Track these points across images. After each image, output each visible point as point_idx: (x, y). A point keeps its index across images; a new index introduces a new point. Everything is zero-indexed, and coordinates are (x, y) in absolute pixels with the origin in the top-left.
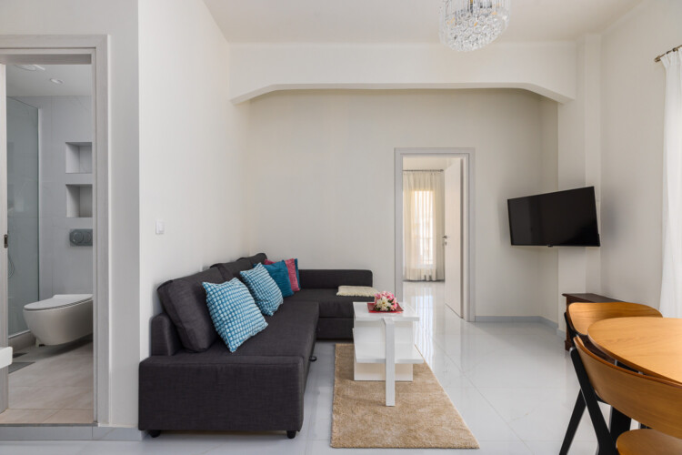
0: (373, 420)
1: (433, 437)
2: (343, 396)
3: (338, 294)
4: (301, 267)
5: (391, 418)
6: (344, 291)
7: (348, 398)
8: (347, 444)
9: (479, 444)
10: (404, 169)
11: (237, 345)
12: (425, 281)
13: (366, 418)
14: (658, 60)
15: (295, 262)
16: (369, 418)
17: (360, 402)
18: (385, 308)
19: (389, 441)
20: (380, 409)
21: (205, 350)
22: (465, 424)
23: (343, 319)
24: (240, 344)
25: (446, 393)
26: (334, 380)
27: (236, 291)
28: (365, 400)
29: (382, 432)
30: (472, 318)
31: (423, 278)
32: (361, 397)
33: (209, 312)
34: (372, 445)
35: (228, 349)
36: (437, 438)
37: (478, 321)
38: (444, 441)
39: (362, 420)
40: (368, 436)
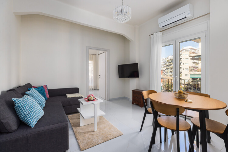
0: (92, 137)
1: (111, 136)
2: (79, 133)
3: (67, 97)
4: (49, 88)
5: (97, 134)
6: (69, 96)
7: (80, 133)
8: (87, 148)
9: (123, 133)
10: (89, 53)
11: (35, 124)
12: (91, 90)
13: (89, 137)
14: (150, 36)
15: (46, 86)
16: (91, 137)
17: (85, 133)
18: (92, 100)
19: (100, 142)
20: (93, 133)
21: (16, 130)
22: (118, 129)
23: (71, 106)
24: (36, 123)
25: (110, 122)
26: (73, 129)
27: (31, 100)
28: (87, 132)
29: (97, 140)
30: (109, 100)
31: (90, 89)
32: (85, 131)
33: (16, 112)
34: (95, 145)
35: (30, 127)
36: (113, 135)
37: (110, 100)
38: (114, 136)
39: (88, 138)
40: (93, 142)
